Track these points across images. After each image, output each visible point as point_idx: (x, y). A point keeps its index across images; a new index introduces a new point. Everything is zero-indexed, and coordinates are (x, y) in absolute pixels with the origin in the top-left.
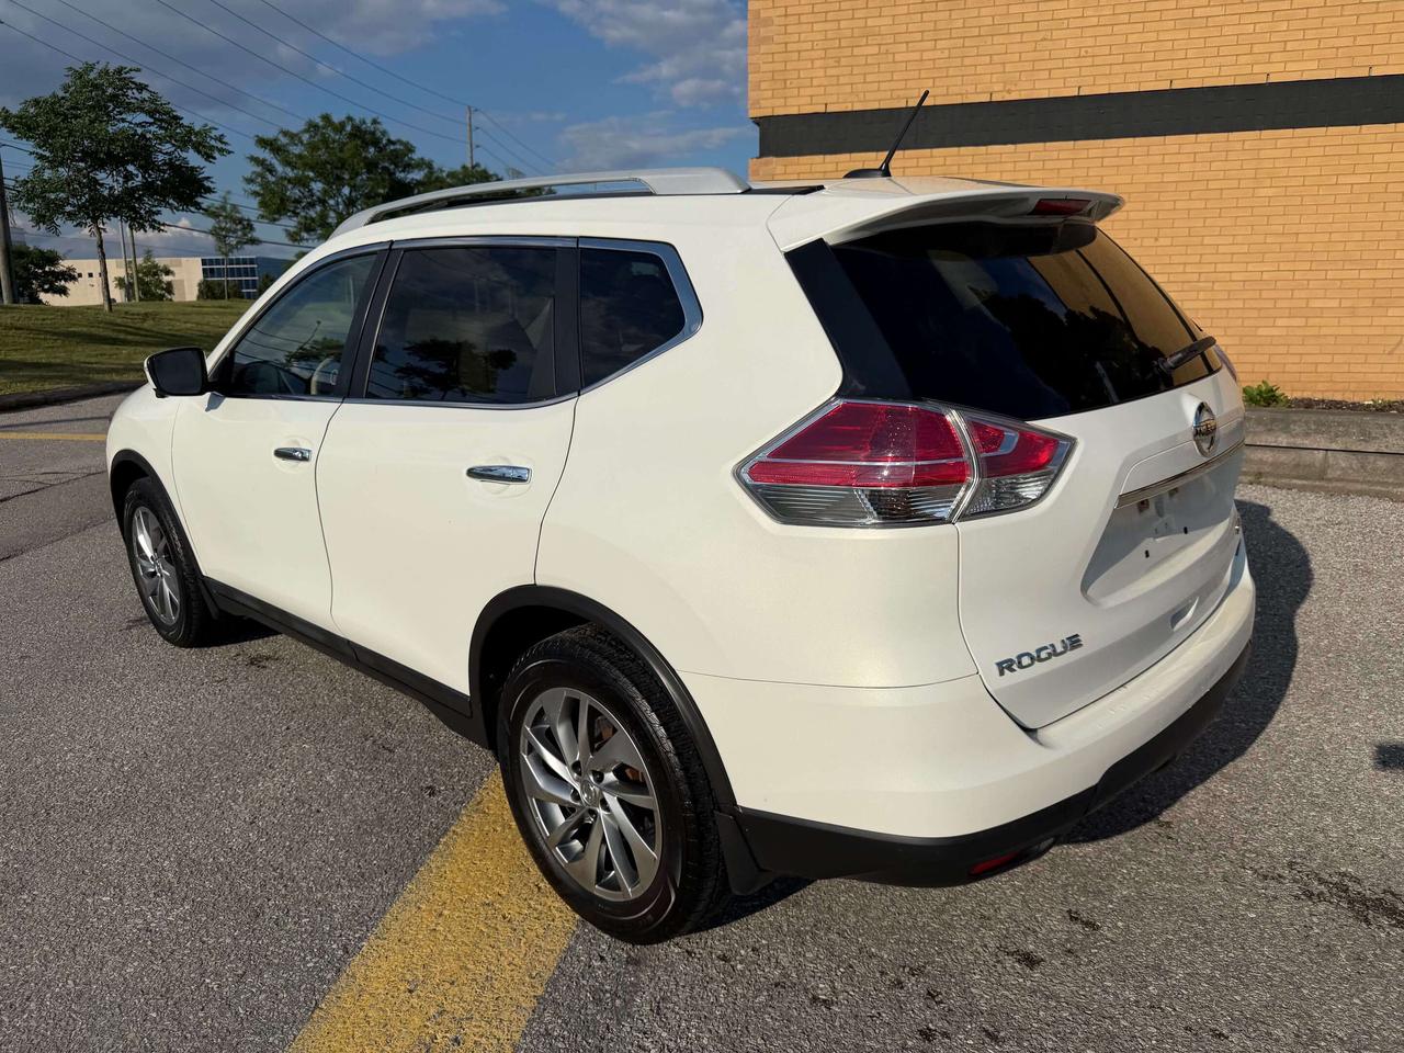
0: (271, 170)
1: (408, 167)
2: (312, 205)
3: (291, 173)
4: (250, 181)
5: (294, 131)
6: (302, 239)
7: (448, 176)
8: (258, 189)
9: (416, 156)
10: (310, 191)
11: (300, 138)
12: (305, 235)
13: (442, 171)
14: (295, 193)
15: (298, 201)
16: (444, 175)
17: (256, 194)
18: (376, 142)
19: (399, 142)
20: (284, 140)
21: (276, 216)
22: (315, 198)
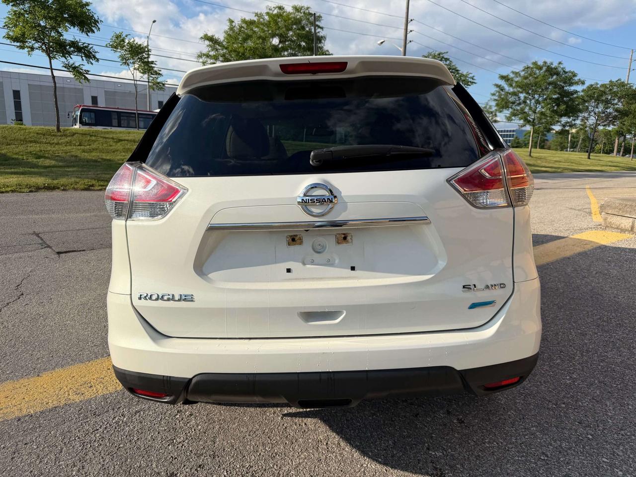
0: (502, 89)
1: (571, 84)
2: (519, 104)
3: (511, 90)
4: (493, 95)
5: (517, 71)
6: (512, 120)
7: (600, 86)
8: (496, 98)
9: (576, 79)
10: (519, 98)
11: (520, 74)
12: (513, 118)
13: (597, 84)
14: (512, 99)
15: (513, 103)
16: (599, 86)
17: (495, 100)
18: (558, 74)
19: (570, 72)
20: (512, 75)
21: (501, 110)
22: (521, 101)
